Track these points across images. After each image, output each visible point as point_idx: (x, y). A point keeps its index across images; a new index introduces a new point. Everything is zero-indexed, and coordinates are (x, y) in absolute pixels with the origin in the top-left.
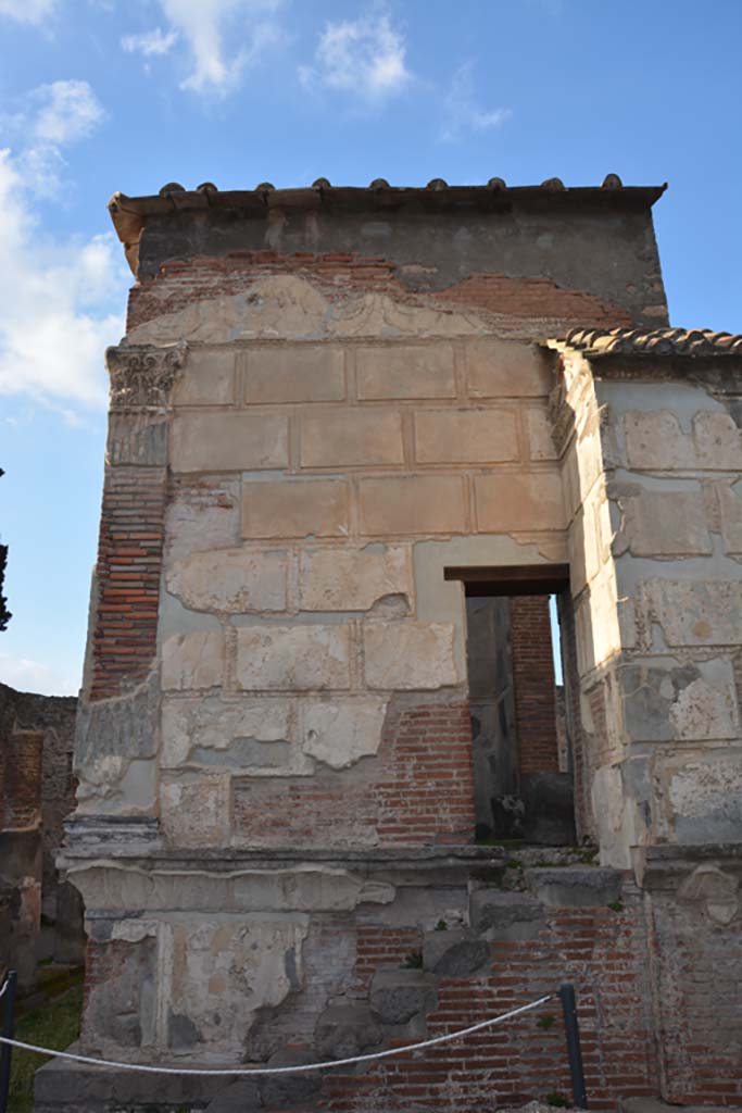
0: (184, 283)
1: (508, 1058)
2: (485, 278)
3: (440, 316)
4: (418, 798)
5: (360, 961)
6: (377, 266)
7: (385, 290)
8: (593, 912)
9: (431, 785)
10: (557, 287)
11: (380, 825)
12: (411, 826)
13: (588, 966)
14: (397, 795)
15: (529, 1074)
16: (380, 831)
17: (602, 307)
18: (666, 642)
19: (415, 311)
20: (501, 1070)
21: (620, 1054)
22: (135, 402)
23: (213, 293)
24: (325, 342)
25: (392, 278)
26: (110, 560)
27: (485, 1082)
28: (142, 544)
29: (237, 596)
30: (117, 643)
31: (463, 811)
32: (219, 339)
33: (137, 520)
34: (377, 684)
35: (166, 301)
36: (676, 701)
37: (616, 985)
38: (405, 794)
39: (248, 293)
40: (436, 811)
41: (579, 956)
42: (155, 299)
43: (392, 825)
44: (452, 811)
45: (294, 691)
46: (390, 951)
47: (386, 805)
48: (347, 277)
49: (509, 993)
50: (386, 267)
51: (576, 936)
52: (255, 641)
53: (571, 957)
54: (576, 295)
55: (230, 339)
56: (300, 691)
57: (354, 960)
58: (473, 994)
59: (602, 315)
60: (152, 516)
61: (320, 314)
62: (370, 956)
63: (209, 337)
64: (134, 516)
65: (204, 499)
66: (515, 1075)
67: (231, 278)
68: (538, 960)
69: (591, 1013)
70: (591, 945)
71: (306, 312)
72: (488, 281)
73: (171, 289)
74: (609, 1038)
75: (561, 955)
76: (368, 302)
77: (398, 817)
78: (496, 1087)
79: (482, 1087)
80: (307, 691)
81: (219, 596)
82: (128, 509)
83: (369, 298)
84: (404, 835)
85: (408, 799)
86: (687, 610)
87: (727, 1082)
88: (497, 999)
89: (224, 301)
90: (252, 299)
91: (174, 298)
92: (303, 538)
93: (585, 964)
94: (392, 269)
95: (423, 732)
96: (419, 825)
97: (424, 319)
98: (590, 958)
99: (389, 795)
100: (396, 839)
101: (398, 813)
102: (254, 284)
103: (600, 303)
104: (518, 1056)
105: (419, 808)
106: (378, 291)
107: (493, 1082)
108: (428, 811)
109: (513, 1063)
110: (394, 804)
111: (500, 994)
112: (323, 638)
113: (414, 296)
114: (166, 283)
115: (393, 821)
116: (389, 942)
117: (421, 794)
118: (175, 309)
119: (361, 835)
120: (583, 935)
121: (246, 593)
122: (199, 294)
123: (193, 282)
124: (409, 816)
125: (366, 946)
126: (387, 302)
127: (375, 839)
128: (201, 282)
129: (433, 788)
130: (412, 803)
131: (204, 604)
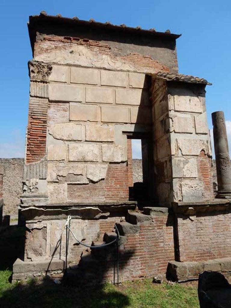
0: (51, 44)
1: (144, 254)
2: (134, 54)
3: (122, 64)
4: (115, 189)
5: (100, 231)
6: (105, 47)
7: (108, 54)
8: (163, 218)
9: (118, 186)
10: (152, 59)
11: (106, 196)
12: (113, 196)
13: (162, 231)
14: (110, 188)
15: (148, 257)
16: (106, 198)
17: (163, 66)
18: (182, 154)
19: (116, 62)
20: (142, 256)
21: (169, 251)
22: (38, 78)
23: (60, 48)
24: (92, 67)
25: (110, 51)
26: (32, 123)
27: (138, 259)
28: (42, 120)
29: (69, 136)
30: (35, 147)
31: (126, 193)
32: (62, 63)
33: (40, 113)
34: (105, 160)
35: (46, 49)
36: (184, 168)
37: (168, 235)
38: (112, 188)
39: (71, 50)
40: (119, 193)
41: (160, 229)
42: (43, 47)
43: (109, 196)
44: (123, 193)
45: (84, 162)
46: (108, 228)
47: (107, 191)
48: (98, 49)
49: (144, 238)
50: (108, 48)
51: (159, 224)
52: (74, 148)
53: (158, 229)
54: (156, 62)
55: (65, 63)
56: (86, 162)
57: (99, 230)
58: (135, 239)
59: (162, 68)
60: (44, 112)
61: (91, 59)
62: (103, 229)
63: (59, 62)
64: (39, 111)
65: (59, 108)
66: (145, 257)
67: (65, 45)
68: (151, 230)
69: (162, 242)
70: (162, 226)
71: (87, 58)
72: (135, 55)
73: (47, 45)
74: (166, 248)
75: (156, 228)
76: (104, 58)
77: (110, 194)
78: (141, 260)
79: (138, 261)
80: (88, 161)
81: (64, 135)
82: (36, 109)
83: (104, 56)
84: (111, 199)
85: (113, 189)
86: (187, 146)
87: (192, 256)
88: (141, 239)
89: (63, 51)
90: (72, 52)
91: (48, 48)
92: (86, 121)
93: (161, 230)
94: (110, 49)
95: (117, 173)
96: (115, 196)
97: (118, 64)
98: (162, 229)
99: (108, 189)
100: (110, 200)
101: (110, 193)
102: (72, 48)
103: (162, 65)
104: (146, 253)
105: (115, 192)
106: (106, 54)
107: (140, 259)
108: (118, 193)
109: (145, 254)
110: (109, 191)
111: (142, 238)
112: (92, 148)
113: (116, 57)
114: (46, 43)
115: (109, 195)
116: (108, 226)
117: (116, 188)
118: (49, 52)
119: (101, 199)
120: (161, 223)
121: (71, 135)
122: (56, 48)
123: (54, 44)
124: (113, 194)
125: (102, 226)
126: (109, 58)
127: (105, 199)
128: (56, 44)
129: (119, 187)
130: (114, 190)
131: (60, 137)
